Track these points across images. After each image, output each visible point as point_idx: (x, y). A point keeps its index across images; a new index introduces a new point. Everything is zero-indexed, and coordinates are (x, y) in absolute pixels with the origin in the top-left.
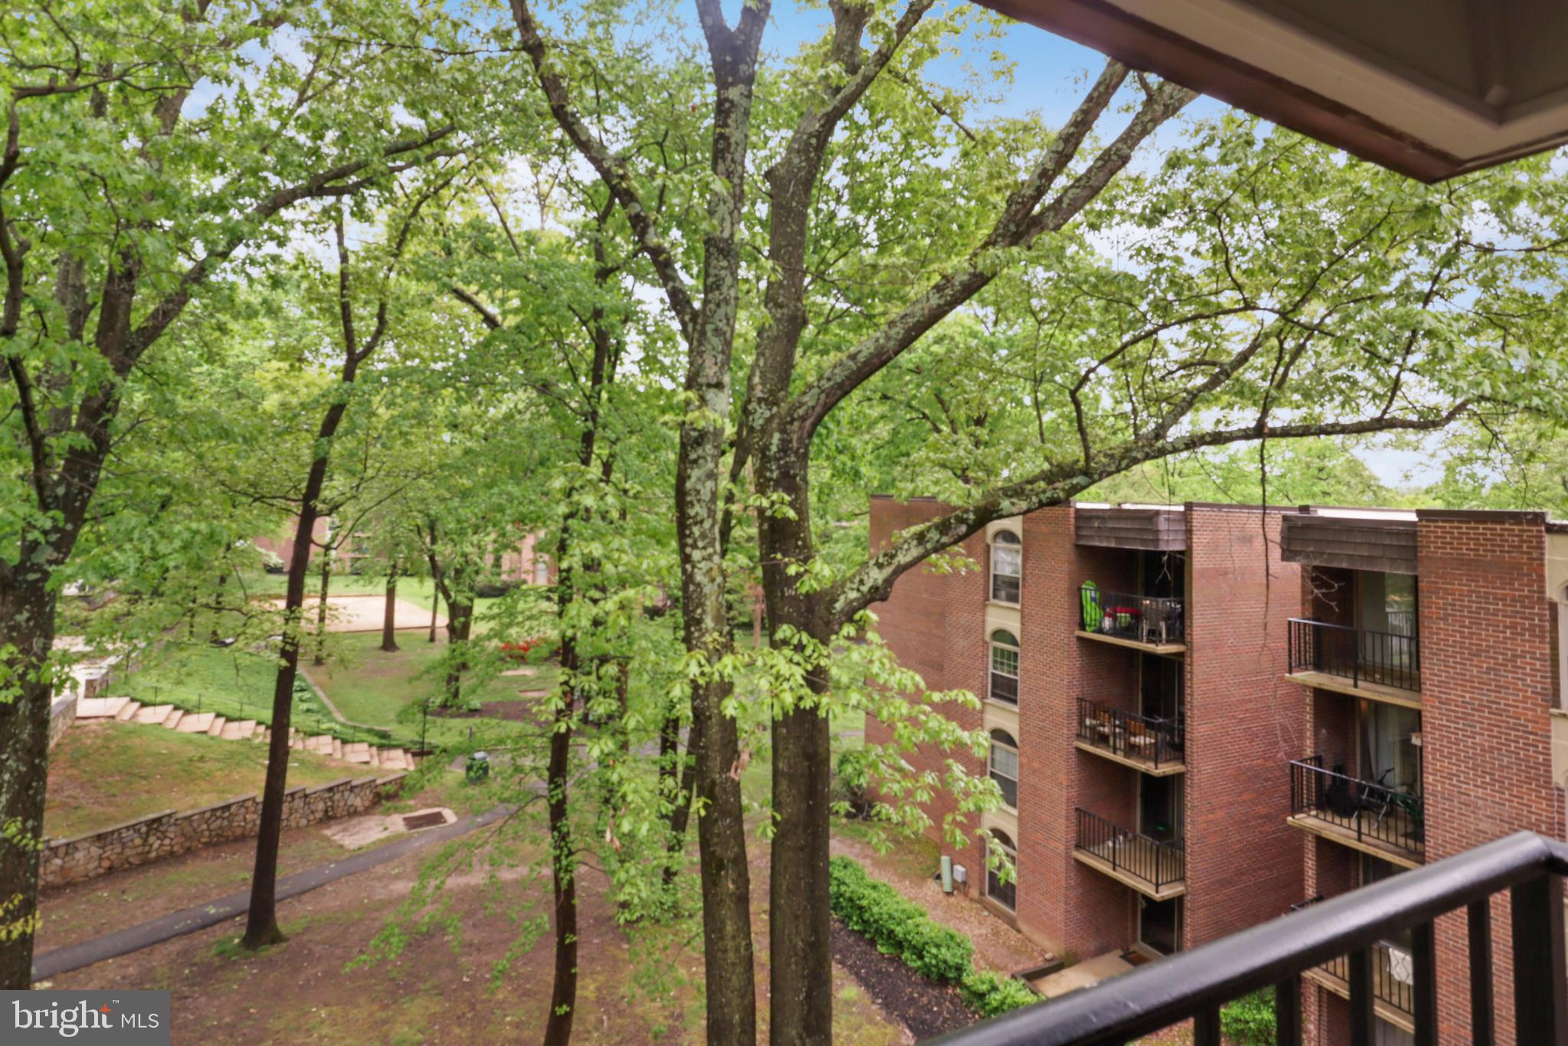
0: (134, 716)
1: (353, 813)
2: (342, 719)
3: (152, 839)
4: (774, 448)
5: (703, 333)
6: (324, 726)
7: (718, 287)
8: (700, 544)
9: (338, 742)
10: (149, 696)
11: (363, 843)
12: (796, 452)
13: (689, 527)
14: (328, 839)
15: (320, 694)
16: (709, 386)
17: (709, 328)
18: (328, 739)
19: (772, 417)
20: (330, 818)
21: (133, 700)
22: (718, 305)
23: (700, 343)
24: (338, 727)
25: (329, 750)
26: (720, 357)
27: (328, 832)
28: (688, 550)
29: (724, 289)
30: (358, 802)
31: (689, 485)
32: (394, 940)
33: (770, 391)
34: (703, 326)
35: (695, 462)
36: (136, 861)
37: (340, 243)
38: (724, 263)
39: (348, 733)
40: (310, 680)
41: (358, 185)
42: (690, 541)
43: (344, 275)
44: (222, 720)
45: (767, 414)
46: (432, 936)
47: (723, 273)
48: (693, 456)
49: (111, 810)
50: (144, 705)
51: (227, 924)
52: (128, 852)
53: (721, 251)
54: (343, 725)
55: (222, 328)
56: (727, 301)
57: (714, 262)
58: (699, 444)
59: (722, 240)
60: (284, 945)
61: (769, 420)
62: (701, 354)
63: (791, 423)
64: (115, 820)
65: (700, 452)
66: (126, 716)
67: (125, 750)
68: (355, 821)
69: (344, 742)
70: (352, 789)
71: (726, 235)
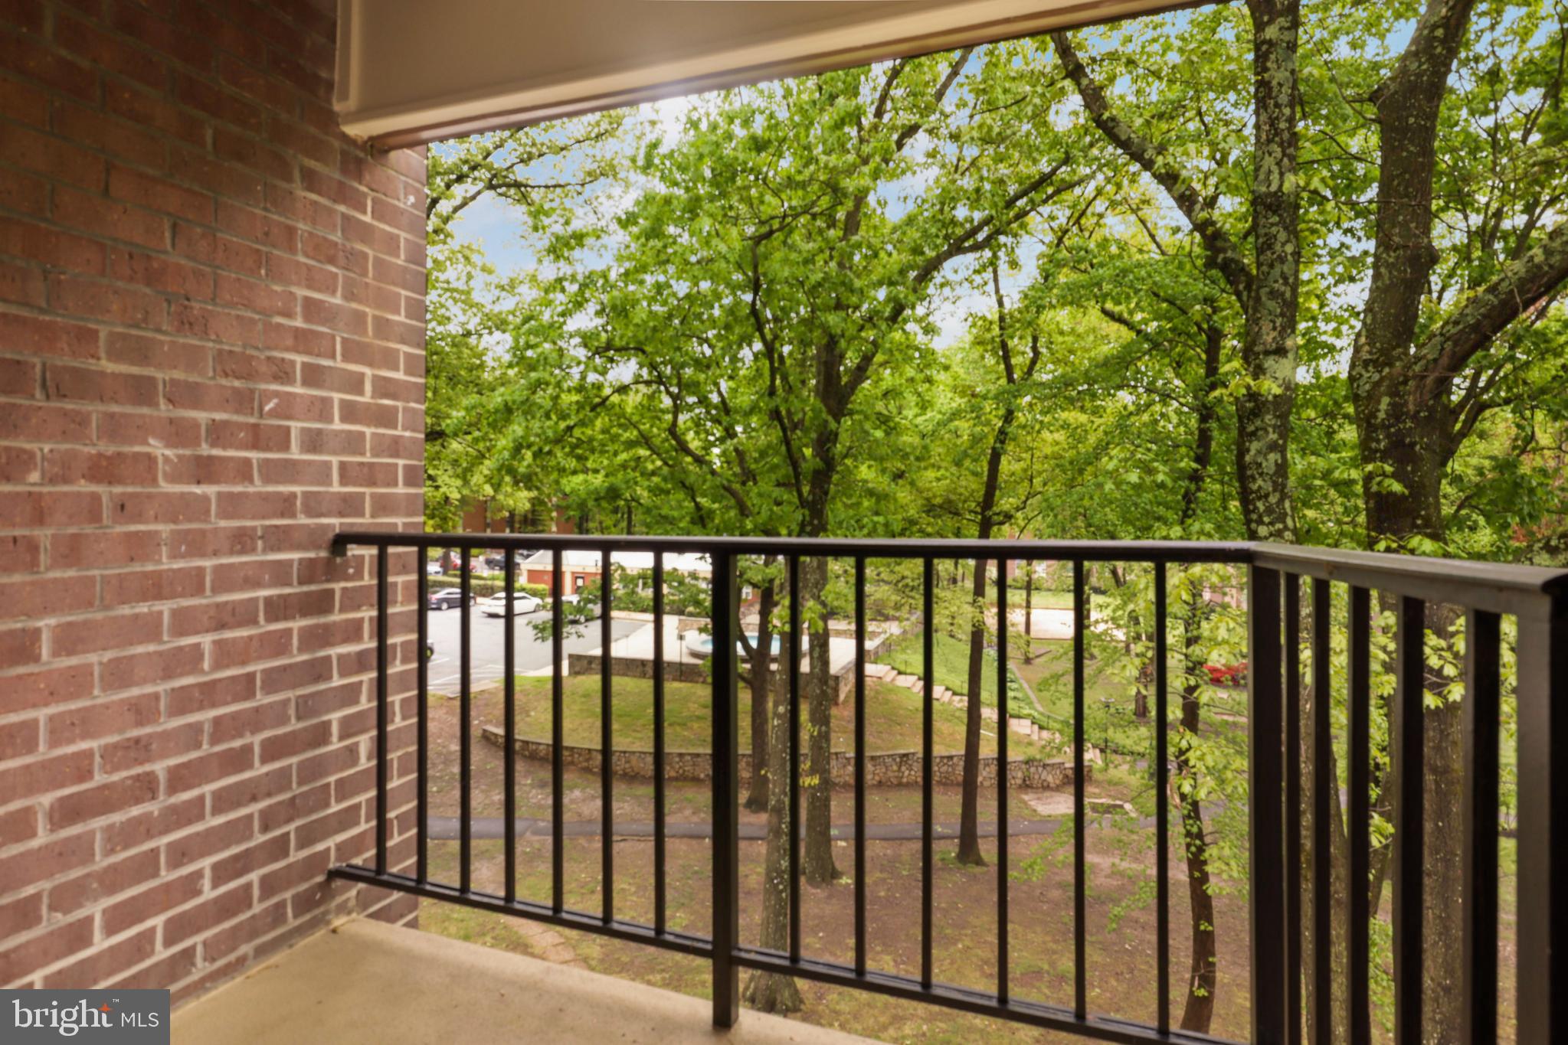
0: (893, 680)
1: (1046, 787)
2: (1041, 709)
3: (903, 768)
4: (1382, 415)
5: (1258, 299)
6: (1026, 711)
7: (1270, 247)
8: (1266, 519)
9: (1036, 727)
10: (902, 668)
11: (1053, 813)
12: (1415, 417)
13: (1253, 502)
14: (1025, 803)
15: (1025, 686)
16: (1267, 353)
17: (1264, 291)
18: (1028, 722)
19: (1382, 379)
20: (1028, 786)
21: (893, 668)
22: (1271, 266)
23: (1255, 310)
24: (1036, 714)
25: (1028, 731)
26: (1279, 321)
27: (1026, 797)
28: (1253, 526)
29: (1278, 247)
30: (1050, 779)
31: (1248, 458)
32: (1037, 868)
33: (1381, 351)
34: (1257, 291)
35: (1254, 434)
36: (895, 781)
37: (997, 291)
38: (1276, 219)
39: (1044, 721)
40: (1018, 674)
41: (989, 238)
42: (1254, 516)
43: (1002, 319)
44: (949, 693)
45: (1376, 377)
46: (1103, 903)
47: (1274, 230)
48: (1251, 428)
49: (879, 742)
50: (900, 673)
51: (949, 842)
52: (890, 774)
53: (1268, 207)
54: (1042, 714)
55: (929, 380)
56: (1282, 260)
57: (1262, 221)
58: (1256, 415)
59: (1269, 194)
60: (985, 869)
61: (1377, 385)
62: (1257, 321)
63: (1405, 383)
64: (882, 749)
65: (1258, 423)
66: (888, 679)
67: (887, 702)
68: (1047, 794)
69: (1041, 728)
70: (1045, 766)
71: (1274, 188)
